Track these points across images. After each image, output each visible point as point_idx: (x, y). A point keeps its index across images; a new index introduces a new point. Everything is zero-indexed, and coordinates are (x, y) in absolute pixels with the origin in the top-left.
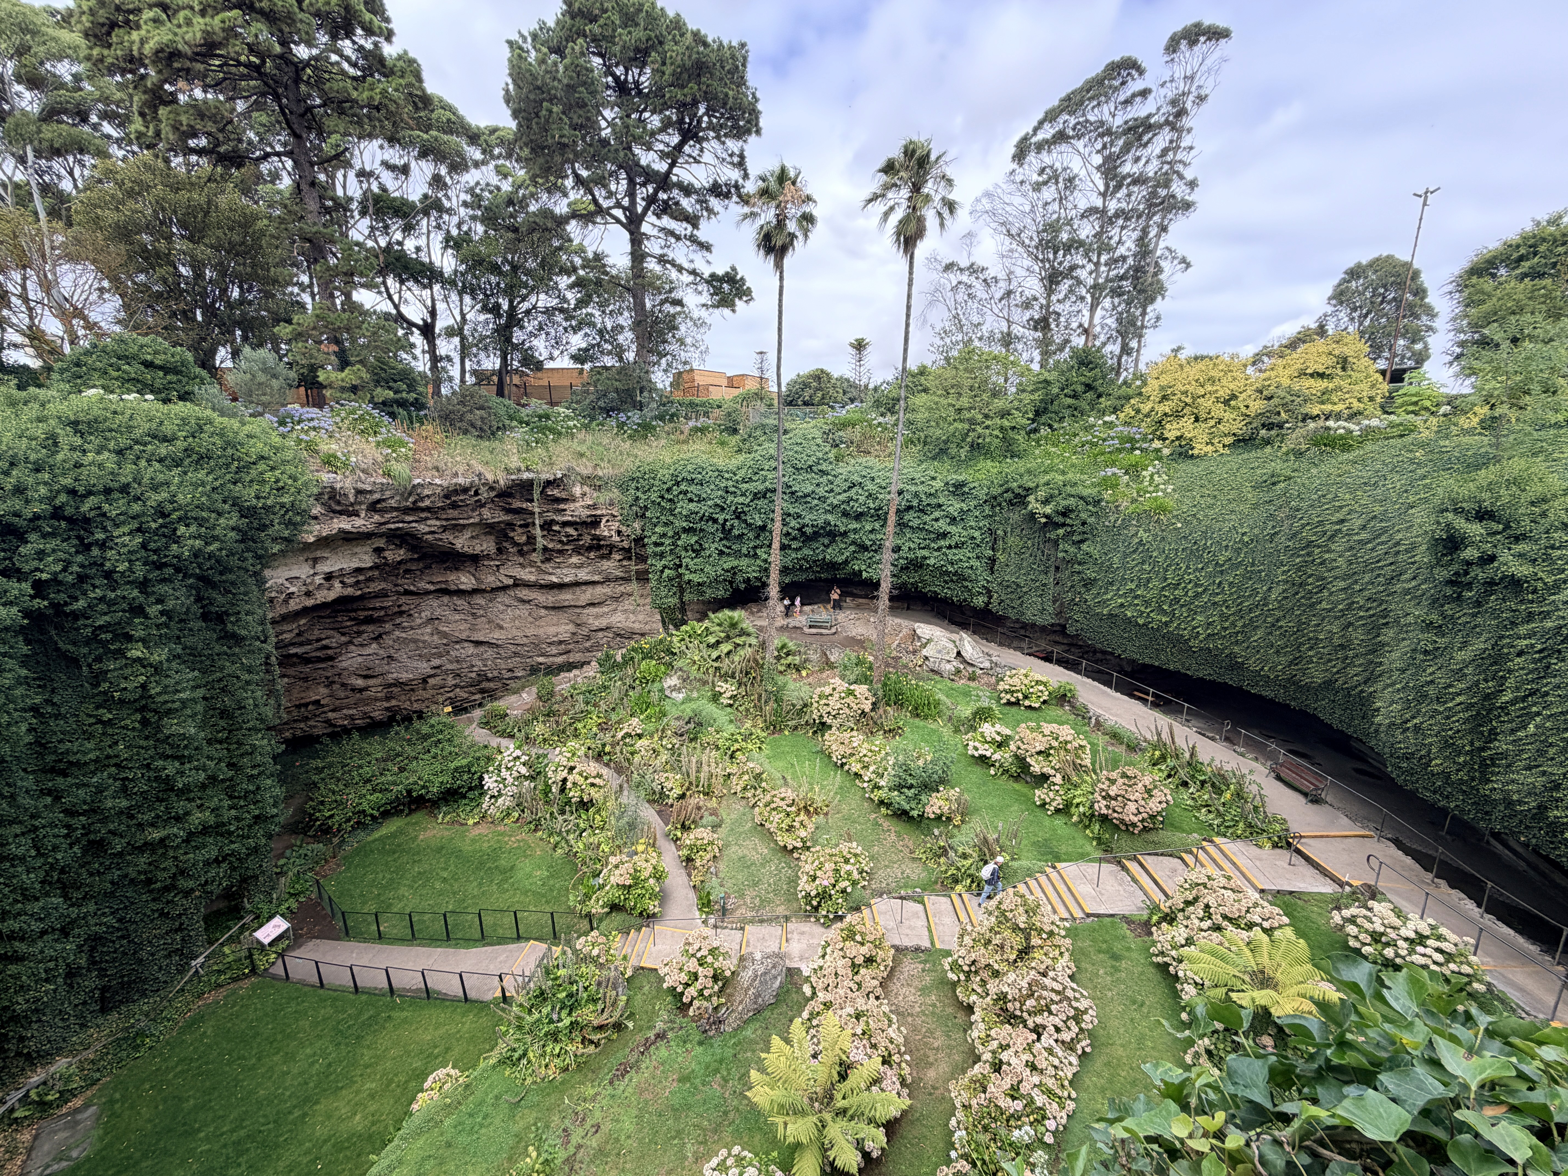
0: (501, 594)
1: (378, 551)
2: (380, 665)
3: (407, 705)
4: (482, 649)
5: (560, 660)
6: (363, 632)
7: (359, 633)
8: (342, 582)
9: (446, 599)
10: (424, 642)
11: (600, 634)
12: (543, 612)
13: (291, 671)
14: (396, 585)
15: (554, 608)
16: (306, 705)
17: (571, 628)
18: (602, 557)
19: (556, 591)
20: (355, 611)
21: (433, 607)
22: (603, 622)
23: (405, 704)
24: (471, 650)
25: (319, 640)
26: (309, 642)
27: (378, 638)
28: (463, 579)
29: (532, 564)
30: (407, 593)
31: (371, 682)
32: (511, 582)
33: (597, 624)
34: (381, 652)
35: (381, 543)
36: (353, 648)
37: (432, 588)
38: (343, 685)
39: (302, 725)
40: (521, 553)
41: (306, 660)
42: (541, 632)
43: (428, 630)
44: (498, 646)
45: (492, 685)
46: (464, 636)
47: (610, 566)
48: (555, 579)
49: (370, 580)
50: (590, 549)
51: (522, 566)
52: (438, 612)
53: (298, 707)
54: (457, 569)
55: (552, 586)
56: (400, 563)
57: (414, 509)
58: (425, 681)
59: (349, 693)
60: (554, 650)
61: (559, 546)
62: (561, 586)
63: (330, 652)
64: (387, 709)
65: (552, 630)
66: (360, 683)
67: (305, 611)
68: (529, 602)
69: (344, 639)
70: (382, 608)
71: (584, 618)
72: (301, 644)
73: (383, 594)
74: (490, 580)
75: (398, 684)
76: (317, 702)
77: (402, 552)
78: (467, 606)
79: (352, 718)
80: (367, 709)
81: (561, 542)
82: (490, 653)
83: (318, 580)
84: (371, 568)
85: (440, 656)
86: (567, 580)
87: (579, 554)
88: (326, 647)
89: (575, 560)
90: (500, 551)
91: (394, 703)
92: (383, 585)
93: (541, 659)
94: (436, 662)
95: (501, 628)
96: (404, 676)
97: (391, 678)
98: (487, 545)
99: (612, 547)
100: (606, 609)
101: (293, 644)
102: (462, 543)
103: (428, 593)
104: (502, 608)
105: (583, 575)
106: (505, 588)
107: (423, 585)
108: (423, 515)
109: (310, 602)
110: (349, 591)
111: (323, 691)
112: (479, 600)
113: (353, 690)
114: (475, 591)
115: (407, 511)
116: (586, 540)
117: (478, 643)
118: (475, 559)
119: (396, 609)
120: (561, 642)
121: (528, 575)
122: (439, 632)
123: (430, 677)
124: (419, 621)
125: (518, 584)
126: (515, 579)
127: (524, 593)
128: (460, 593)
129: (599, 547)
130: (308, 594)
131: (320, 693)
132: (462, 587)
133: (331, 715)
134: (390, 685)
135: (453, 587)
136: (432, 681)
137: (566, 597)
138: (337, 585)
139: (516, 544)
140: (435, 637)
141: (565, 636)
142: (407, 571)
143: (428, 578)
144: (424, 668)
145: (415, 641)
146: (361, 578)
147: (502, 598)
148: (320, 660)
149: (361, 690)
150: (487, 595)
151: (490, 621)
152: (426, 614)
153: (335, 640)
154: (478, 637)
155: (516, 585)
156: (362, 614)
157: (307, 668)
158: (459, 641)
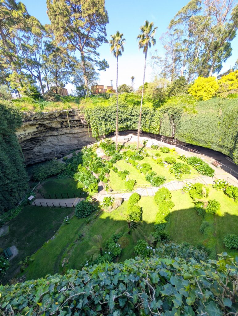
1: (37, 128)
2: (42, 150)
3: (48, 158)
4: (61, 147)
5: (76, 148)
7: (36, 144)
9: (52, 137)
11: (83, 143)
12: (72, 139)
13: (25, 152)
14: (42, 135)
15: (74, 138)
18: (82, 127)
23: (48, 157)
24: (59, 147)
25: (29, 146)
26: (27, 147)
27: (40, 145)
28: (55, 133)
29: (68, 129)
30: (45, 136)
31: (41, 154)
32: (65, 133)
33: (82, 141)
34: (42, 148)
35: (37, 126)
36: (36, 147)
38: (35, 155)
39: (29, 162)
40: (66, 127)
41: (27, 150)
42: (72, 143)
43: (50, 143)
44: (64, 146)
45: (63, 153)
46: (57, 144)
47: (84, 129)
48: (73, 132)
49: (37, 134)
50: (79, 126)
51: (66, 130)
52: (51, 140)
53: (28, 159)
54: (54, 131)
55: (73, 134)
56: (42, 130)
57: (43, 119)
58: (51, 153)
59: (37, 156)
60: (75, 146)
61: (73, 126)
62: (75, 133)
64: (45, 159)
65: (74, 142)
67: (25, 141)
68: (69, 137)
69: (34, 146)
70: (40, 139)
71: (80, 140)
73: (40, 137)
74: (60, 133)
76: (31, 158)
77: (42, 128)
78: (57, 138)
79: (38, 160)
80: (41, 159)
81: (74, 124)
82: (62, 147)
83: (26, 134)
84: (36, 131)
85: (53, 148)
88: (31, 148)
89: (77, 128)
90: (62, 127)
91: (46, 157)
92: (40, 135)
93: (72, 148)
94: (52, 149)
95: (64, 142)
96: (47, 152)
97: (44, 153)
98: (59, 126)
99: (84, 125)
101: (24, 147)
102: (54, 125)
103: (48, 136)
104: (63, 138)
105: (79, 131)
106: (64, 134)
107: (47, 135)
108: (45, 120)
109: (26, 139)
110: (33, 136)
112: (59, 137)
114: (58, 135)
115: (41, 119)
116: (78, 124)
117: (60, 145)
118: (57, 129)
119: (43, 140)
121: (68, 131)
122: (52, 144)
124: (48, 142)
127: (67, 135)
128: (55, 136)
129: (81, 125)
130: (25, 137)
131: (31, 156)
132: (55, 134)
133: (34, 160)
134: (44, 154)
135: (53, 135)
136: (52, 153)
137: (76, 135)
138: (30, 135)
139: (65, 125)
141: (77, 143)
142: (44, 132)
143: (48, 133)
144: (50, 151)
145: (48, 146)
146: (35, 133)
147: (64, 136)
148: (30, 150)
149: (39, 155)
150: (60, 136)
151: (62, 141)
152: (49, 140)
153: (32, 146)
154: (60, 144)
155: (66, 134)
156: (36, 141)
157: (28, 152)
158: (56, 145)
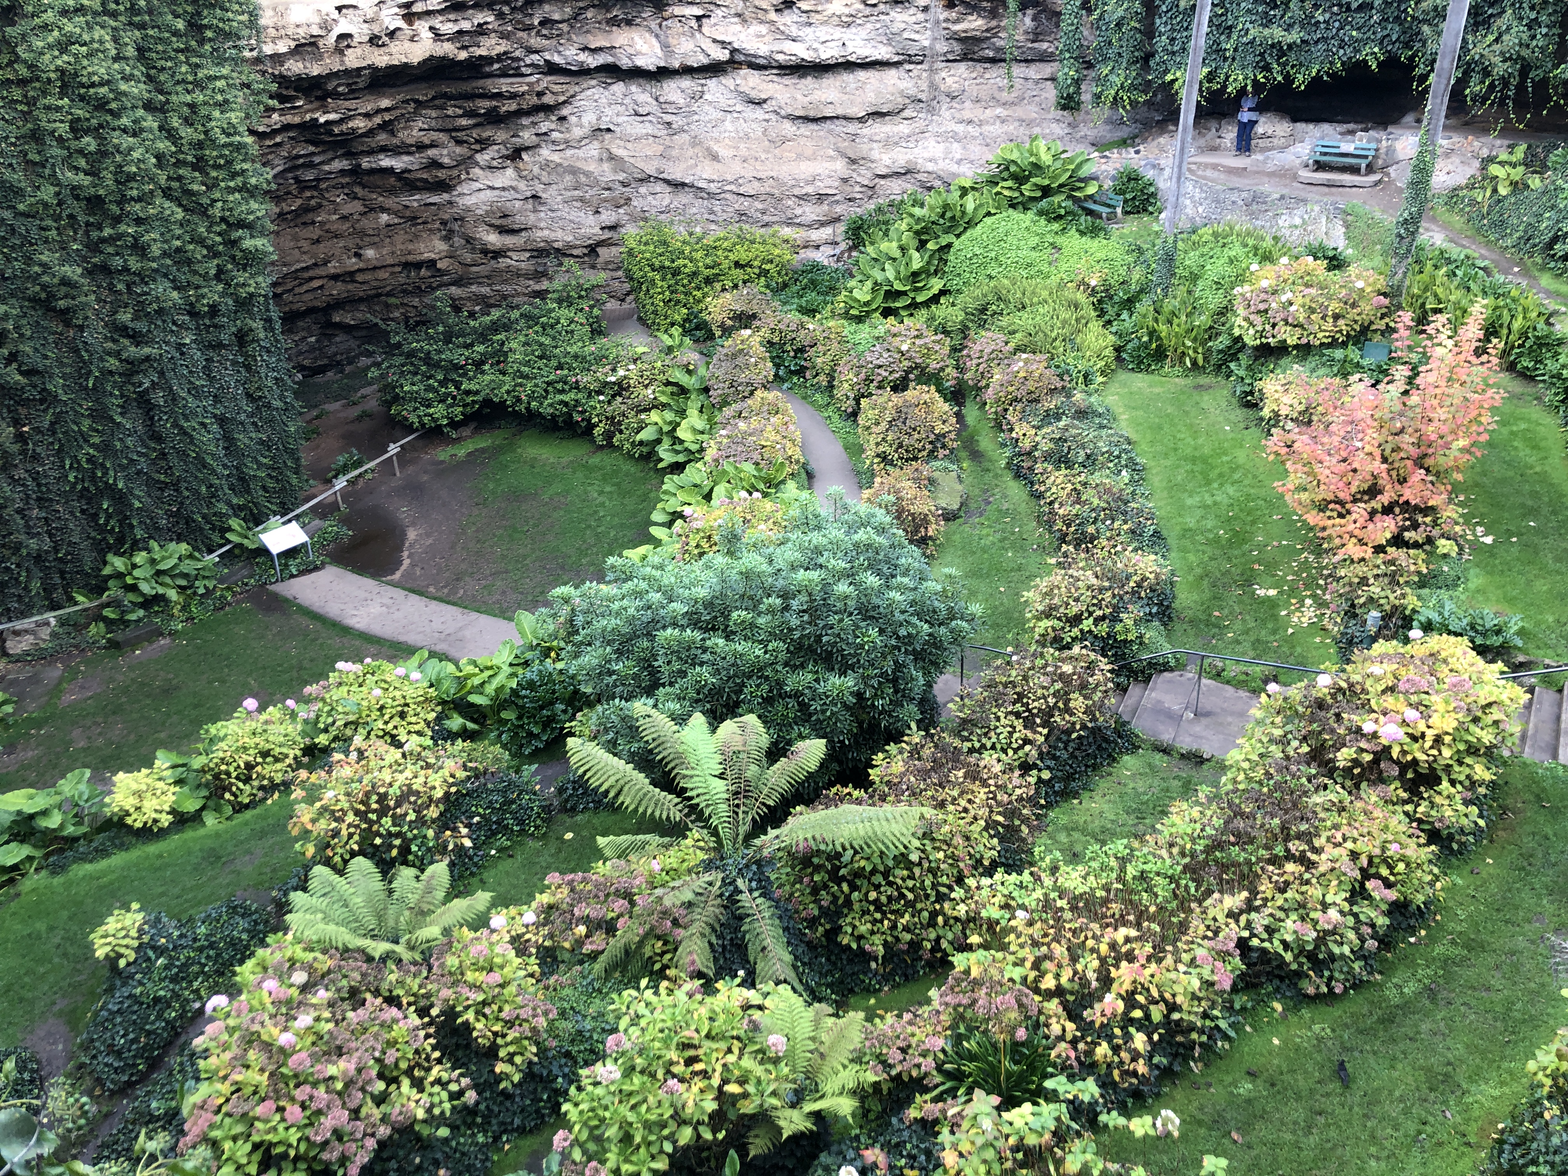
0: (711, 83)
2: (521, 211)
4: (684, 198)
6: (490, 142)
7: (483, 144)
9: (617, 86)
10: (587, 174)
11: (896, 184)
12: (788, 128)
13: (389, 202)
14: (531, 51)
15: (807, 119)
16: (418, 265)
17: (840, 167)
19: (809, 81)
20: (468, 94)
21: (596, 104)
24: (664, 197)
25: (421, 147)
26: (408, 148)
27: (516, 156)
28: (641, 45)
30: (551, 68)
31: (509, 241)
32: (724, 55)
34: (522, 185)
36: (476, 171)
37: (593, 61)
38: (469, 240)
42: (784, 172)
43: (593, 150)
44: (711, 195)
46: (651, 170)
48: (802, 52)
51: (743, 19)
52: (609, 115)
53: (405, 266)
54: (629, 23)
55: (798, 69)
58: (592, 249)
59: (478, 256)
60: (810, 212)
62: (816, 69)
63: (442, 174)
65: (806, 169)
66: (493, 239)
68: (760, 103)
69: (462, 152)
70: (513, 96)
71: (863, 148)
72: (397, 152)
74: (688, 49)
75: (550, 251)
76: (432, 264)
78: (653, 107)
82: (697, 207)
84: (480, 6)
85: (615, 203)
86: (827, 55)
88: (435, 164)
89: (838, 6)
92: (508, 47)
94: (608, 216)
95: (715, 158)
96: (561, 237)
97: (541, 236)
100: (904, 128)
103: (585, 72)
104: (715, 114)
105: (859, 45)
106: (715, 68)
107: (574, 54)
109: (383, 60)
110: (448, 50)
111: (441, 246)
112: (674, 91)
113: (485, 252)
114: (663, 71)
117: (676, 186)
119: (535, 100)
120: (821, 198)
121: (755, 40)
122: (612, 157)
123: (601, 243)
124: (577, 132)
125: (739, 60)
126: (734, 51)
127: (750, 82)
128: (639, 75)
131: (435, 248)
132: (641, 62)
134: (537, 252)
135: (625, 62)
136: (604, 253)
140: (606, 166)
142: (546, 23)
143: (581, 40)
144: (592, 226)
145: (574, 171)
146: (465, 24)
147: (714, 91)
148: (428, 185)
149: (498, 254)
150: (686, 83)
151: (695, 142)
152: (589, 117)
153: (447, 152)
154: (676, 173)
155: (735, 64)
156: (484, 105)
157: (414, 200)
158: (646, 179)
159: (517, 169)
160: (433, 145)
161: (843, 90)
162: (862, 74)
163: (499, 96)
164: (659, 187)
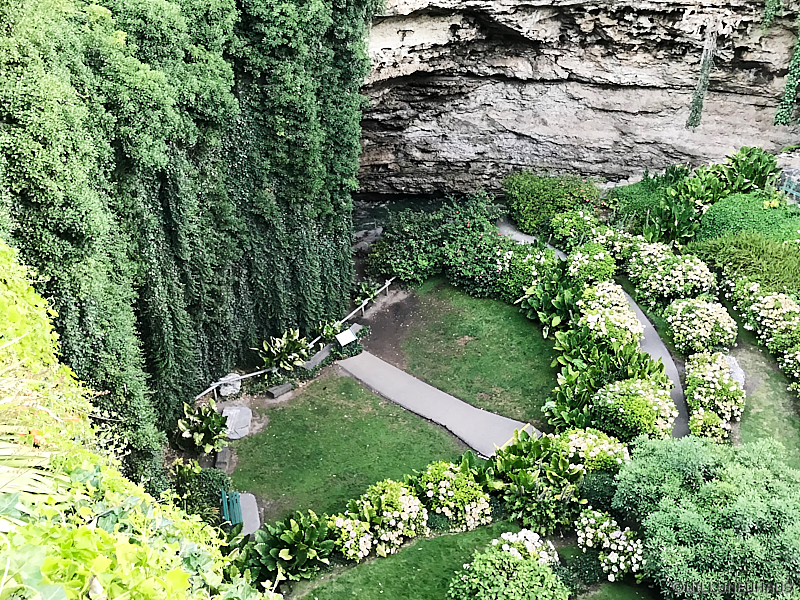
0: (553, 87)
1: (454, 28)
2: (435, 142)
3: (450, 184)
4: (523, 142)
5: (595, 168)
6: (429, 108)
7: (425, 109)
8: (420, 57)
9: (501, 86)
10: (474, 126)
11: (645, 148)
12: (590, 113)
13: (371, 134)
14: (461, 66)
15: (603, 110)
16: (378, 166)
17: (616, 136)
18: (672, 57)
19: (609, 92)
20: (425, 86)
21: (487, 92)
22: (652, 136)
24: (512, 140)
25: (395, 110)
26: (388, 111)
27: (438, 116)
28: (522, 66)
29: (592, 57)
30: (470, 74)
31: (427, 156)
32: (565, 75)
33: (643, 135)
34: (439, 129)
35: (457, 20)
36: (417, 121)
37: (491, 72)
38: (406, 155)
39: (373, 183)
40: (583, 44)
41: (383, 126)
42: (583, 135)
43: (480, 114)
44: (538, 142)
46: (508, 127)
47: (680, 71)
48: (611, 78)
49: (441, 57)
50: (662, 45)
51: (581, 59)
52: (492, 98)
53: (373, 166)
54: (518, 55)
55: (606, 86)
56: (469, 43)
58: (468, 164)
59: (409, 163)
60: (592, 156)
61: (626, 40)
62: (616, 87)
63: (401, 122)
64: (434, 184)
65: (596, 135)
66: (418, 155)
67: (391, 81)
68: (578, 99)
69: (413, 112)
70: (447, 87)
72: (382, 112)
73: (449, 73)
74: (546, 70)
75: (446, 163)
76: (386, 166)
77: (474, 32)
78: (518, 96)
79: (408, 185)
80: (420, 180)
81: (630, 34)
82: (529, 148)
83: (404, 52)
84: (445, 46)
85: (485, 143)
86: (625, 81)
87: (646, 50)
88: (399, 118)
89: (641, 57)
90: (563, 40)
91: (440, 180)
92: (452, 64)
93: (576, 164)
94: (480, 148)
95: (545, 124)
96: (452, 156)
97: (442, 156)
98: (550, 31)
99: (688, 47)
100: (658, 120)
101: (376, 111)
102: (529, 26)
103: (487, 77)
104: (550, 102)
105: (645, 77)
106: (560, 81)
107: (484, 68)
109: (395, 73)
110: (425, 67)
111: (392, 157)
112: (530, 90)
113: (412, 161)
114: (530, 81)
116: (661, 34)
117: (520, 136)
118: (536, 46)
119: (457, 91)
120: (600, 150)
121: (585, 69)
122: (489, 119)
123: (473, 161)
124: (473, 105)
125: (573, 78)
126: (571, 73)
127: (575, 89)
128: (515, 80)
129: (672, 45)
130: (395, 65)
131: (388, 158)
132: (519, 75)
133: (394, 179)
134: (440, 163)
135: (510, 74)
136: (474, 166)
137: (617, 99)
138: (417, 59)
139: (580, 33)
140: (485, 123)
141: (607, 144)
142: (473, 52)
143: (489, 62)
144: (470, 152)
145: (467, 124)
146: (436, 54)
147: (554, 91)
148: (393, 129)
149: (421, 162)
150: (539, 87)
151: (535, 115)
152: (481, 99)
153: (406, 112)
154: (522, 130)
155: (569, 80)
156: (431, 91)
157: (383, 134)
158: (504, 131)
159: (438, 122)
160: (401, 109)
161: (628, 97)
162: (641, 91)
163: (440, 87)
164: (510, 135)
